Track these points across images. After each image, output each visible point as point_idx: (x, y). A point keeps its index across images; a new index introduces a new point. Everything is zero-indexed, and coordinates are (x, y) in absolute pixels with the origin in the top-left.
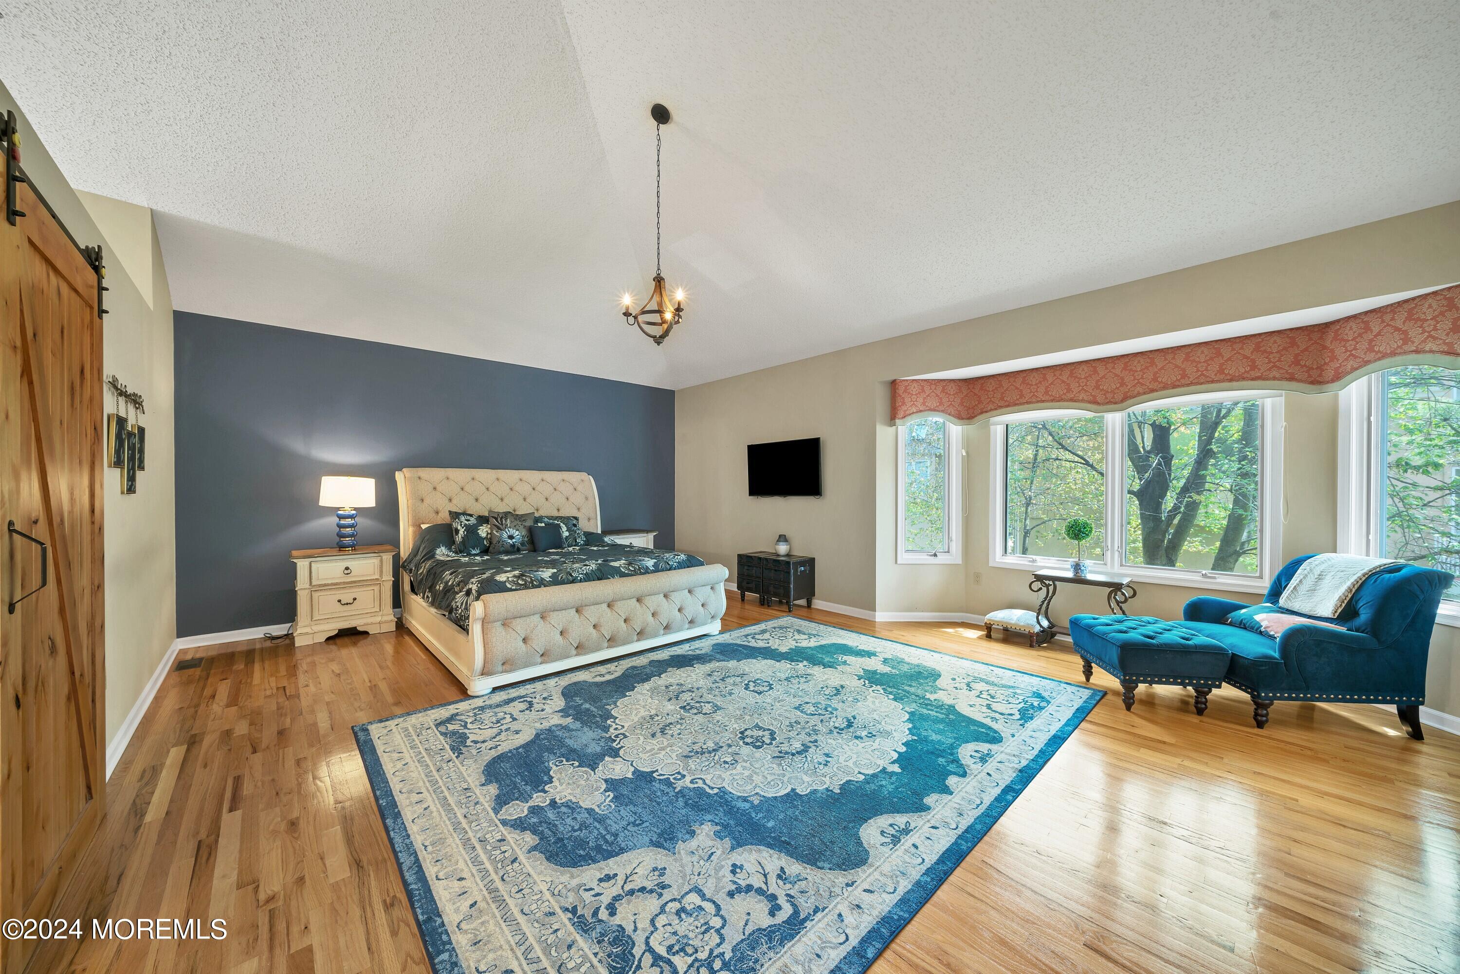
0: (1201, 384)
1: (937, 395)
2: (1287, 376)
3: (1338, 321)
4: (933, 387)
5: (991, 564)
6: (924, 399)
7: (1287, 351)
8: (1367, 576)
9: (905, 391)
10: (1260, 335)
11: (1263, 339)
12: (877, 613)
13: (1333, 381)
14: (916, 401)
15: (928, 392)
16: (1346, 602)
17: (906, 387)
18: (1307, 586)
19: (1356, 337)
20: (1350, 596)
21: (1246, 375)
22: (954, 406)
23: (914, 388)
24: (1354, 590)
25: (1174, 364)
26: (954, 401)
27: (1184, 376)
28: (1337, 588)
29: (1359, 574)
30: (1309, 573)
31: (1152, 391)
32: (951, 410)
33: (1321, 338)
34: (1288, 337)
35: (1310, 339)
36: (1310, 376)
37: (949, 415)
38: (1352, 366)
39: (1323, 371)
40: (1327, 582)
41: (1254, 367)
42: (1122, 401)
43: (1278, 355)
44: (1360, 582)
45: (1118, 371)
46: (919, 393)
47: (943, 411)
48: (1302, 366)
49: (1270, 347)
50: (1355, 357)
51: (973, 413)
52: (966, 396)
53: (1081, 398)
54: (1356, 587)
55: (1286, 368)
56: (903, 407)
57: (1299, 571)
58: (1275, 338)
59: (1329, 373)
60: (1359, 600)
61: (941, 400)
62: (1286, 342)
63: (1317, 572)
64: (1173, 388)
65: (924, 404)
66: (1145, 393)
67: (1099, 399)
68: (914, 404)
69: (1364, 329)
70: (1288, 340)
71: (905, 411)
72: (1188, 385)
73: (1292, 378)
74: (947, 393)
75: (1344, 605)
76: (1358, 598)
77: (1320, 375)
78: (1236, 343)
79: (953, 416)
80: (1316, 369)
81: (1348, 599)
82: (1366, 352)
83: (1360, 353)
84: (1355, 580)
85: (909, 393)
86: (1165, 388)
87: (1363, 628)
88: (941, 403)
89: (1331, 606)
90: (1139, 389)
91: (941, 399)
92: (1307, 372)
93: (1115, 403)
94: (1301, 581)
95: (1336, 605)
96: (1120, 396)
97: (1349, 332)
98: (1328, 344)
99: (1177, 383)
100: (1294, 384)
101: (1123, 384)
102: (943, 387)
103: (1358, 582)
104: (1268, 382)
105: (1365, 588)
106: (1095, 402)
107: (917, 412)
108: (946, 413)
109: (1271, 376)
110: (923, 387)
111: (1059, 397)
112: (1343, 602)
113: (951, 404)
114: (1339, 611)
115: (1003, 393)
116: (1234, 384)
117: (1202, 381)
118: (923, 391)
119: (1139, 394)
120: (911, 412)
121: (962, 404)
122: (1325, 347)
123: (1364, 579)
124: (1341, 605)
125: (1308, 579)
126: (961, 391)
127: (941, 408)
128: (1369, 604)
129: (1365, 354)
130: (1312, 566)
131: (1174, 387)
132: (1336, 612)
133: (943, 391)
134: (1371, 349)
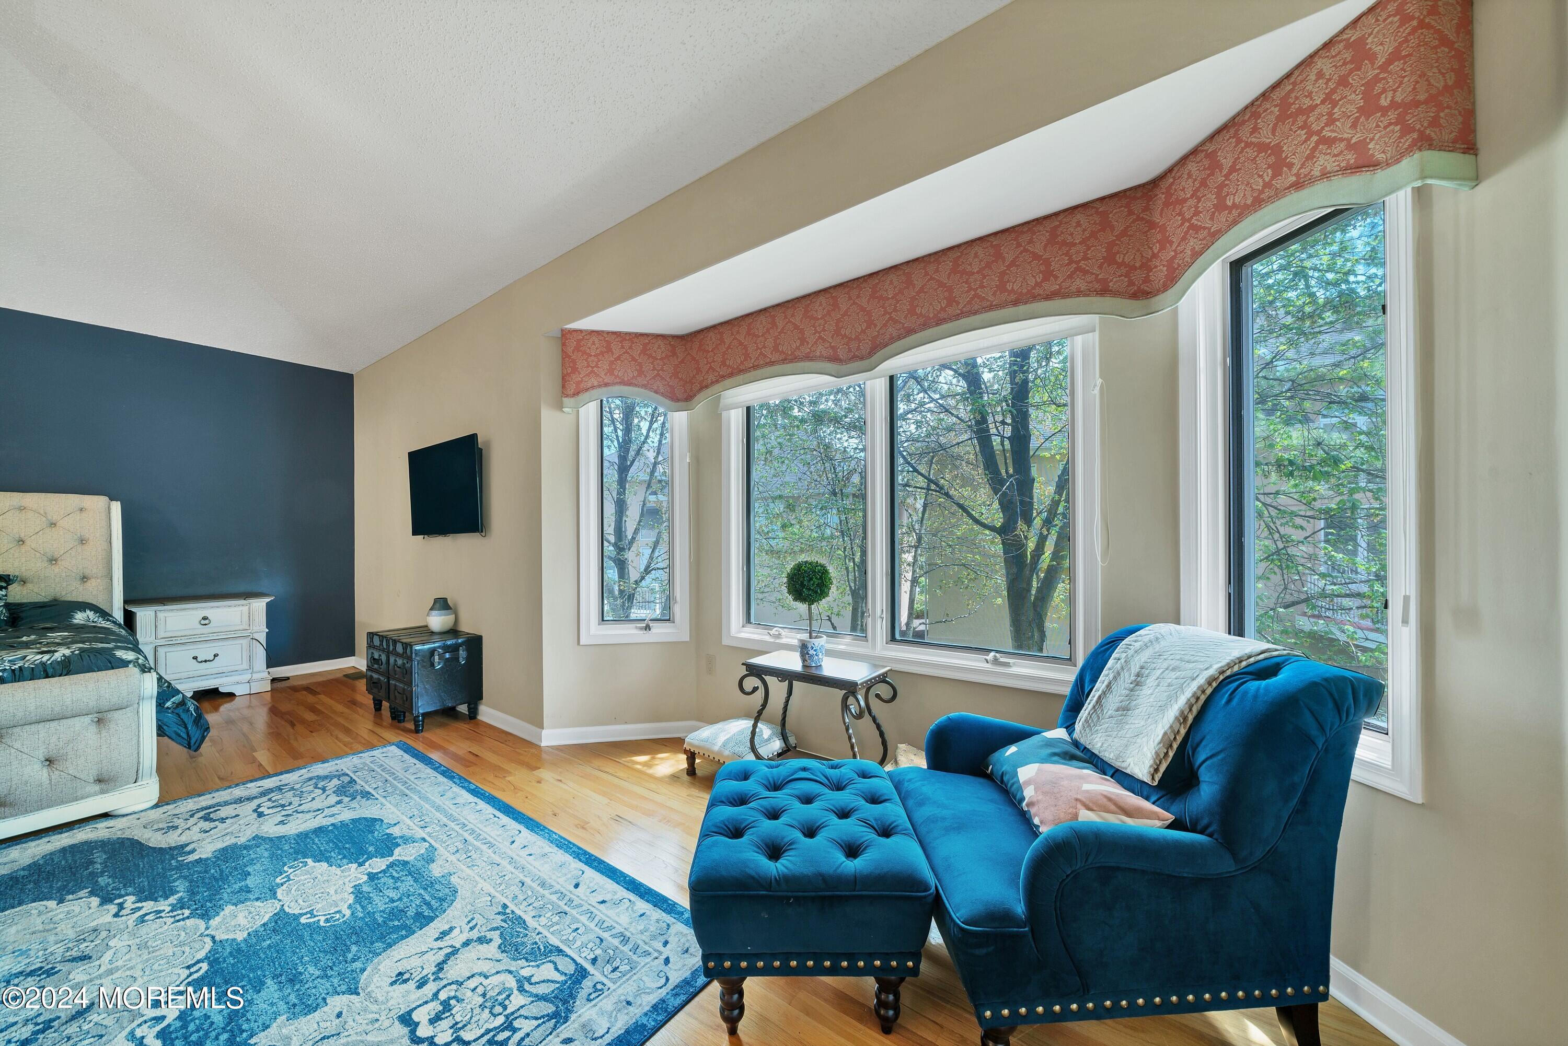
0: (975, 313)
1: (634, 359)
2: (1097, 286)
3: (1170, 170)
4: (627, 344)
5: (725, 642)
6: (612, 363)
7: (1096, 238)
8: (1214, 684)
9: (577, 349)
10: (1056, 214)
11: (1061, 222)
12: (545, 732)
13: (1166, 288)
14: (597, 366)
15: (617, 352)
16: (1175, 746)
17: (579, 341)
18: (1118, 699)
19: (1198, 190)
20: (1183, 731)
21: (1037, 291)
22: (663, 378)
23: (594, 343)
24: (1191, 718)
25: (937, 281)
26: (662, 370)
27: (951, 301)
28: (1162, 708)
29: (1201, 680)
30: (1122, 668)
31: (910, 332)
32: (659, 384)
33: (1146, 209)
34: (1097, 213)
35: (1131, 213)
36: (1131, 283)
37: (656, 392)
38: (1193, 249)
39: (1151, 270)
40: (1148, 694)
41: (1048, 275)
42: (871, 353)
43: (1082, 248)
44: (1203, 698)
45: (863, 302)
46: (602, 353)
47: (644, 386)
48: (1119, 265)
49: (1072, 234)
50: (1197, 229)
51: (691, 390)
52: (682, 362)
53: (818, 354)
54: (1195, 710)
55: (1096, 270)
56: (574, 376)
57: (1110, 663)
58: (1079, 216)
59: (1160, 273)
60: (1198, 745)
61: (641, 367)
62: (1095, 223)
63: (1135, 669)
64: (937, 325)
65: (611, 371)
66: (899, 338)
67: (841, 353)
68: (592, 372)
69: (1208, 168)
70: (1097, 219)
71: (578, 383)
72: (957, 317)
73: (1104, 291)
74: (650, 356)
75: (1171, 754)
76: (1197, 739)
77: (1147, 280)
78: (1023, 233)
79: (663, 395)
80: (1141, 267)
81: (1179, 739)
82: (1213, 213)
83: (1203, 220)
84: (1194, 695)
85: (584, 353)
86: (925, 326)
87: (1205, 821)
88: (641, 373)
89: (1149, 756)
90: (892, 330)
91: (640, 365)
92: (1127, 275)
93: (862, 359)
94: (1109, 686)
95: (1157, 754)
96: (865, 347)
97: (1186, 186)
98: (1157, 218)
99: (942, 315)
100: (1108, 302)
101: (870, 324)
102: (645, 345)
103: (1198, 699)
104: (1069, 302)
105: (1210, 715)
106: (835, 359)
107: (600, 386)
108: (651, 389)
109: (1073, 288)
110: (609, 343)
111: (792, 353)
112: (1171, 746)
113: (658, 375)
114: (1163, 768)
115: (724, 353)
116: (1022, 309)
117: (976, 307)
118: (609, 350)
119: (893, 340)
120: (590, 385)
121: (675, 375)
122: (1152, 225)
123: (1209, 691)
124: (1166, 754)
125: (1120, 681)
126: (674, 354)
127: (640, 380)
128: (1215, 760)
129: (1212, 219)
130: (1131, 652)
131: (939, 322)
132: (1156, 770)
133: (644, 351)
134: (1220, 206)
